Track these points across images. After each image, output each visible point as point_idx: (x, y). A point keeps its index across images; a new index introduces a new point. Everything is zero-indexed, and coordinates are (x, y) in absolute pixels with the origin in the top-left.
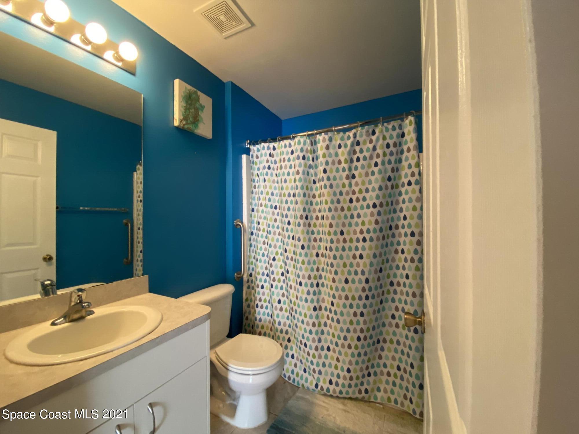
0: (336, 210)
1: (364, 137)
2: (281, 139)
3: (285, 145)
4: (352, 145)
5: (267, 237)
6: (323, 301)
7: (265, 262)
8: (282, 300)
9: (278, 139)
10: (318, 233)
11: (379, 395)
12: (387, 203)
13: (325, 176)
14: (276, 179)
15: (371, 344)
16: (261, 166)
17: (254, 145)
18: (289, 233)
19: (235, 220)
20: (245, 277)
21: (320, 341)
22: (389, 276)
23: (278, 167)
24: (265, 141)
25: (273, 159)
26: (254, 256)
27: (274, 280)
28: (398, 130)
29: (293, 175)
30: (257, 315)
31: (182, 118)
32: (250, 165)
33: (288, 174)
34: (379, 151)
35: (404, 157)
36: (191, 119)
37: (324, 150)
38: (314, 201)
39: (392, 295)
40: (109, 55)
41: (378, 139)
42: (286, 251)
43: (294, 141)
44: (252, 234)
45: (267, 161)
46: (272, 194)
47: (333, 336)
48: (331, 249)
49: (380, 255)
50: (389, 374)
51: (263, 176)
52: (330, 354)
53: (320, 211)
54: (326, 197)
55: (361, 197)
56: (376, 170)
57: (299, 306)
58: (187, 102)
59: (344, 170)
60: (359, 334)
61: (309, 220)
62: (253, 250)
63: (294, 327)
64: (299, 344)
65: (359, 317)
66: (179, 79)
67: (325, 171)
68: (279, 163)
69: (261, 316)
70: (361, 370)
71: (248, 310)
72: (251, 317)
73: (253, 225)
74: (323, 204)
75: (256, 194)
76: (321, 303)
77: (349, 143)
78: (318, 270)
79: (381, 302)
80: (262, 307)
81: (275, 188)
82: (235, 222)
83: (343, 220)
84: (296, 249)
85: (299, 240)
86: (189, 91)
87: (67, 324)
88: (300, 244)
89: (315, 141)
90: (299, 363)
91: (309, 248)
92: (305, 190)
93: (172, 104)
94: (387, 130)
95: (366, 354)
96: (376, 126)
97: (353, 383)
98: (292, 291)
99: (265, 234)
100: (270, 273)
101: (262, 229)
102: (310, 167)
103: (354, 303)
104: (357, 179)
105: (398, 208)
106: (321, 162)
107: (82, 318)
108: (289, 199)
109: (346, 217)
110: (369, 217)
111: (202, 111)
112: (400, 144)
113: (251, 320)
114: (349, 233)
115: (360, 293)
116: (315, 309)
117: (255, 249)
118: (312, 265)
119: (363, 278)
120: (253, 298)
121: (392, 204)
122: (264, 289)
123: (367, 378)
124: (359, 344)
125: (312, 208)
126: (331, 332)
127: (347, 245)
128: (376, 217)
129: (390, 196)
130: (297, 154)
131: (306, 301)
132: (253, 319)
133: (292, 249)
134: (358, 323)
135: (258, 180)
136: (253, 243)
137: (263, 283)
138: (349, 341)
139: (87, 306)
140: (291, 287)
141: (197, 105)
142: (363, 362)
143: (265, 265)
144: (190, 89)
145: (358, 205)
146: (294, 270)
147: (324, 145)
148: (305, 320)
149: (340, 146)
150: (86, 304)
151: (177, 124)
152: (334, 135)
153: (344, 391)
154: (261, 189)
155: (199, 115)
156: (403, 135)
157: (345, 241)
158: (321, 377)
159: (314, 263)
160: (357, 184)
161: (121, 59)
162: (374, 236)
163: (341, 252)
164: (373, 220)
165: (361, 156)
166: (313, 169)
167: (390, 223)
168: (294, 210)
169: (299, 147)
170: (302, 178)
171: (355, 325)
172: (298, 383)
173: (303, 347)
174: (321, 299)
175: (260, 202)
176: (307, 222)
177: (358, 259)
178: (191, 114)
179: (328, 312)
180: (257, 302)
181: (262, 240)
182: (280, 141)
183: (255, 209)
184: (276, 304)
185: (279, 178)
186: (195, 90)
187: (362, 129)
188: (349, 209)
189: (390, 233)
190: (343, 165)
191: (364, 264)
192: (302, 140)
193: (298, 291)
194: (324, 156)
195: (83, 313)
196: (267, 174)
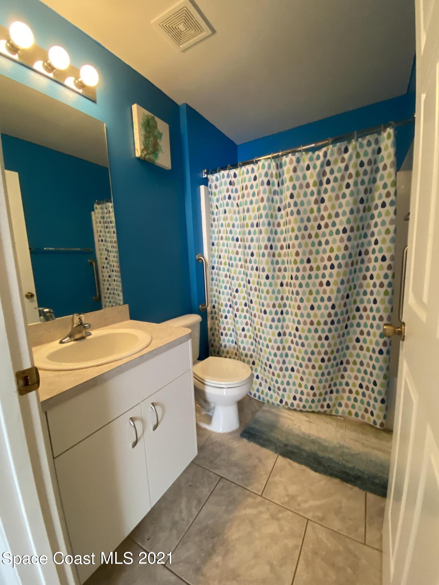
0: (303, 237)
1: (336, 155)
2: (242, 165)
3: (248, 171)
4: (322, 166)
5: (228, 270)
6: (287, 327)
7: (227, 294)
8: (246, 328)
9: (240, 165)
10: (283, 262)
11: (340, 409)
12: (358, 227)
13: (292, 202)
14: (237, 209)
15: (335, 365)
16: (221, 196)
17: (212, 173)
18: (253, 264)
19: (197, 255)
20: (209, 309)
21: (284, 362)
22: (355, 302)
23: (239, 196)
24: (224, 168)
25: (234, 188)
26: (216, 289)
27: (238, 310)
28: (373, 146)
29: (257, 202)
30: (222, 342)
31: (143, 147)
32: (209, 196)
33: (251, 203)
34: (352, 170)
35: (378, 176)
36: (151, 149)
37: (292, 173)
38: (279, 230)
39: (358, 320)
40: (70, 82)
41: (350, 158)
42: (249, 282)
43: (257, 165)
44: (213, 268)
45: (228, 191)
46: (233, 226)
47: (298, 358)
48: (297, 278)
49: (348, 281)
50: (351, 392)
51: (224, 207)
52: (294, 374)
53: (285, 240)
54: (293, 225)
55: (330, 222)
56: (347, 192)
57: (263, 332)
58: (146, 130)
59: (312, 194)
60: (323, 356)
61: (273, 250)
62: (215, 283)
63: (259, 351)
64: (264, 366)
65: (323, 340)
66: (137, 104)
67: (292, 196)
68: (240, 192)
69: (226, 343)
70: (324, 387)
71: (213, 338)
72: (216, 344)
73: (213, 259)
74: (289, 232)
75: (215, 227)
76: (285, 329)
77: (318, 163)
78: (282, 298)
79: (346, 327)
80: (226, 335)
81: (236, 220)
82: (197, 256)
83: (310, 247)
84: (260, 280)
85: (263, 270)
86: (147, 118)
87: (73, 343)
88: (264, 275)
89: (281, 164)
90: (263, 383)
91: (273, 278)
92: (270, 219)
93: (132, 132)
94: (361, 146)
95: (329, 374)
96: (350, 142)
97: (316, 399)
98: (256, 320)
99: (227, 267)
100: (233, 304)
101: (223, 263)
102: (275, 193)
103: (320, 328)
104: (326, 203)
105: (369, 233)
106: (288, 186)
107: (83, 338)
108: (252, 230)
109: (313, 244)
110: (338, 243)
111: (160, 138)
112: (375, 162)
113: (216, 347)
114: (316, 260)
115: (326, 318)
116: (279, 334)
117: (217, 283)
118: (276, 294)
119: (330, 304)
120: (217, 328)
121: (363, 229)
122: (228, 319)
123: (329, 395)
124: (323, 365)
125: (276, 237)
126: (295, 355)
127: (313, 273)
128: (346, 242)
129: (361, 219)
130: (261, 180)
131: (271, 327)
132: (218, 345)
133: (256, 280)
134: (323, 346)
135: (217, 213)
136: (215, 277)
137: (226, 313)
138: (313, 362)
139: (88, 327)
140: (255, 316)
141: (156, 133)
142: (326, 381)
143: (227, 297)
144: (148, 115)
145: (327, 231)
146: (258, 300)
147: (292, 167)
148: (270, 345)
149: (308, 168)
150: (87, 325)
151: (139, 155)
152: (302, 155)
153: (307, 405)
154: (222, 221)
155: (157, 143)
156: (379, 151)
157: (311, 269)
158: (286, 394)
159: (279, 292)
160: (326, 209)
161: (82, 85)
162: (343, 262)
163: (307, 280)
164: (342, 245)
165: (332, 178)
166: (278, 195)
167: (360, 248)
168: (258, 240)
169: (263, 172)
170: (267, 205)
171: (319, 348)
172: (263, 399)
173: (268, 368)
174: (285, 326)
175: (220, 235)
176: (272, 252)
177: (325, 286)
178: (150, 143)
179: (292, 337)
180: (222, 330)
181: (224, 273)
182: (241, 166)
183: (215, 242)
184: (240, 332)
185: (241, 208)
186: (153, 115)
187: (333, 147)
188: (317, 236)
189: (359, 258)
190: (312, 188)
191: (331, 291)
192: (266, 164)
193: (263, 319)
194: (291, 179)
195: (84, 334)
196: (227, 204)
